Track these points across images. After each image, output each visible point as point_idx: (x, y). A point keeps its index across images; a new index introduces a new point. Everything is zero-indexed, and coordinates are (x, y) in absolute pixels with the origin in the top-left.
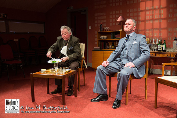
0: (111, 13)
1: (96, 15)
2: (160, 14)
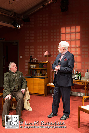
0: (39, 47)
1: (26, 47)
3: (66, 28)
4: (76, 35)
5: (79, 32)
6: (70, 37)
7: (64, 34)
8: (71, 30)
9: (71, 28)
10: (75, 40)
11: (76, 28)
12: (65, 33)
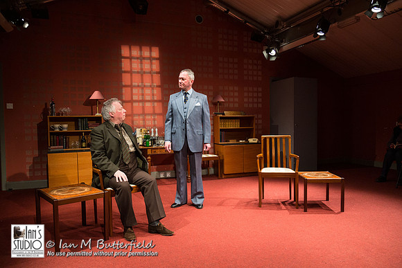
2: (153, 95)
3: (132, 48)
4: (151, 64)
5: (156, 59)
6: (140, 67)
7: (129, 60)
8: (141, 53)
9: (141, 50)
10: (150, 73)
11: (151, 51)
12: (130, 58)
